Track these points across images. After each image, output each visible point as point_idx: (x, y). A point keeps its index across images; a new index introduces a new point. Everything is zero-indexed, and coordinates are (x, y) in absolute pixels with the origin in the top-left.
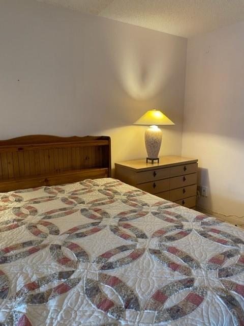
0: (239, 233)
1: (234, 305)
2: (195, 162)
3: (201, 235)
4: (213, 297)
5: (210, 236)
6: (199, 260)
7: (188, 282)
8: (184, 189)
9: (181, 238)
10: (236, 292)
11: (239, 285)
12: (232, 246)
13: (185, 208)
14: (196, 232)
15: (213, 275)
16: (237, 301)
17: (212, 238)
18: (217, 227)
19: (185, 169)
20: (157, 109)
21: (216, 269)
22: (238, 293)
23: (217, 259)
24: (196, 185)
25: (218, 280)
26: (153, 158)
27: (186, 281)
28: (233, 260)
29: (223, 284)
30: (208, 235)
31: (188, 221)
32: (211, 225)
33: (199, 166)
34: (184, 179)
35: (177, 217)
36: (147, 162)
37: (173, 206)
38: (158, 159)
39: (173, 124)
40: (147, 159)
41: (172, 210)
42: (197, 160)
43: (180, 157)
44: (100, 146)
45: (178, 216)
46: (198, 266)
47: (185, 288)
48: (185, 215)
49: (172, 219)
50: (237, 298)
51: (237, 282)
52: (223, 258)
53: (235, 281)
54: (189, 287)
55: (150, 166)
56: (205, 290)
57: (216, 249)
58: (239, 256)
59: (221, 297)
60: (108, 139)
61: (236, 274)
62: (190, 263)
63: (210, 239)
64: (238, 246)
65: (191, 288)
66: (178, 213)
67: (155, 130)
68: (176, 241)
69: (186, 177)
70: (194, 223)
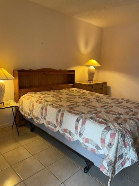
2: (106, 83)
19: (103, 85)
20: (94, 59)
26: (90, 80)
36: (88, 82)
38: (93, 81)
39: (100, 66)
40: (88, 81)
44: (69, 74)
55: (89, 84)
60: (74, 71)
67: (92, 68)
69: (103, 89)
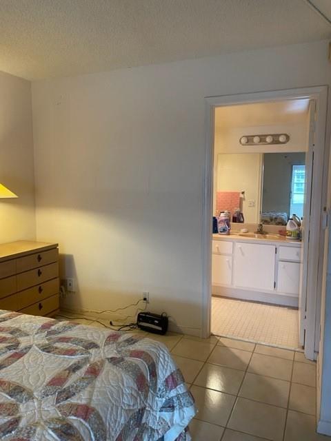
0: (95, 335)
1: (71, 435)
2: (54, 248)
3: (43, 350)
4: (43, 434)
5: (56, 348)
6: (33, 388)
7: (11, 424)
8: (40, 287)
9: (13, 362)
10: (75, 416)
11: (81, 405)
12: (82, 354)
13: (27, 316)
14: (37, 348)
15: (49, 402)
16: (76, 428)
17: (57, 350)
18: (69, 334)
19: (39, 258)
21: (55, 393)
22: (78, 417)
23: (57, 379)
24: (58, 279)
25: (53, 408)
27: (8, 424)
28: (79, 373)
29: (60, 411)
30: (53, 347)
31: (28, 335)
32: (60, 333)
33: (60, 252)
34: (39, 273)
35: (11, 333)
37: (10, 317)
41: (7, 324)
42: (57, 245)
43: (34, 242)
45: (14, 331)
46: (30, 397)
47: (4, 435)
48: (25, 327)
49: (4, 338)
50: (75, 424)
51: (79, 402)
52: (67, 374)
53: (76, 402)
54: (11, 432)
56: (33, 428)
57: (60, 364)
58: (88, 365)
59: (54, 430)
61: (80, 391)
62: (18, 396)
63: (54, 354)
64: (89, 353)
65: (13, 432)
66: (15, 326)
68: (4, 369)
69: (42, 269)
70: (36, 336)
